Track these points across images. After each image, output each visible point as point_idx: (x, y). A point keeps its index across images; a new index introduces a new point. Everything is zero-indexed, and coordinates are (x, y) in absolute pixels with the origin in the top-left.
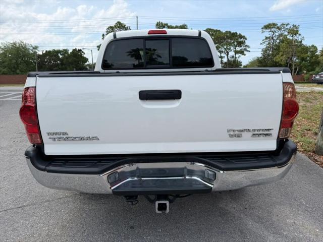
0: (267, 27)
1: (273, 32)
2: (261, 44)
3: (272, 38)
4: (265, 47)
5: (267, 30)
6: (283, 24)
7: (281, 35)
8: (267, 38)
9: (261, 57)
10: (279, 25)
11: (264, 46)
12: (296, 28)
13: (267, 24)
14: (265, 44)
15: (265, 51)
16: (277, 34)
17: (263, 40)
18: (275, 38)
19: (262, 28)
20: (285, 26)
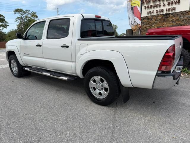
0: (17, 11)
1: (21, 14)
2: (15, 21)
3: (22, 18)
4: (19, 23)
5: (18, 13)
6: (26, 10)
7: (27, 17)
8: (18, 18)
9: (17, 30)
10: (24, 10)
11: (17, 23)
12: (35, 14)
13: (17, 9)
14: (17, 22)
15: (19, 26)
16: (24, 16)
17: (16, 19)
18: (23, 18)
19: (14, 11)
20: (28, 11)
